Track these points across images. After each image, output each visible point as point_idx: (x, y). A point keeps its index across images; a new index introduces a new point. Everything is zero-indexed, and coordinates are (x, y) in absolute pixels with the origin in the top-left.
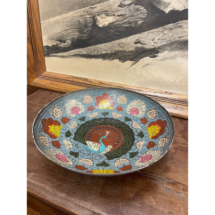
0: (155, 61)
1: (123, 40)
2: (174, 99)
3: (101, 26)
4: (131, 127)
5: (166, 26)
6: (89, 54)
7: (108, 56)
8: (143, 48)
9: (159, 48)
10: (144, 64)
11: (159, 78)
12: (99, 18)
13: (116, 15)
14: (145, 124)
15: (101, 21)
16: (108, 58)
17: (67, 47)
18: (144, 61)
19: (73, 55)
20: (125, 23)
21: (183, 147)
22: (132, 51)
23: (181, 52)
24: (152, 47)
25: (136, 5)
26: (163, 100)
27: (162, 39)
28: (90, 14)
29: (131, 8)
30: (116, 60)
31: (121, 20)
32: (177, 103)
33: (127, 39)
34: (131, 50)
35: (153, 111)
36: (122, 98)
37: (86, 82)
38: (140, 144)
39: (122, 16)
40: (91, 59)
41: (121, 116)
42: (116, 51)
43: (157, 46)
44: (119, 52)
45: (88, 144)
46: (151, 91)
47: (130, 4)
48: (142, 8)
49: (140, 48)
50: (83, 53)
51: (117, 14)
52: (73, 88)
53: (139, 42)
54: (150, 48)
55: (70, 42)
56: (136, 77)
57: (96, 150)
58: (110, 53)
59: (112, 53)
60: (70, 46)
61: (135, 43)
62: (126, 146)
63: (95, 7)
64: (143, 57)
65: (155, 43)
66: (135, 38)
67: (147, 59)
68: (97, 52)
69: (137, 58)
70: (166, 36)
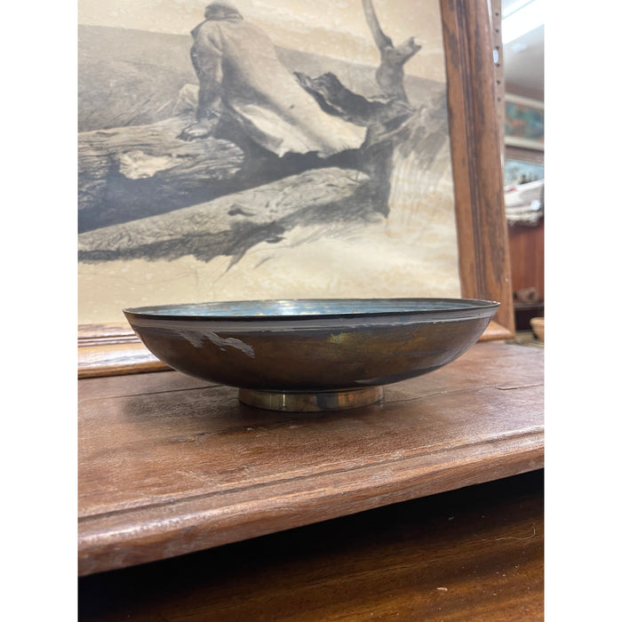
0: (281, 249)
1: (202, 208)
3: (134, 176)
5: (285, 180)
6: (101, 248)
7: (162, 250)
8: (249, 223)
9: (283, 220)
10: (258, 260)
12: (126, 159)
13: (174, 155)
15: (135, 165)
16: (164, 255)
18: (259, 254)
20: (199, 172)
22: (225, 233)
23: (324, 225)
24: (269, 221)
25: (217, 137)
27: (284, 203)
28: (100, 149)
29: (208, 143)
30: (187, 257)
31: (188, 164)
33: (209, 205)
34: (222, 230)
39: (190, 158)
40: (109, 262)
42: (185, 233)
43: (278, 216)
44: (195, 236)
47: (204, 137)
48: (233, 145)
49: (243, 224)
51: (175, 152)
53: (239, 211)
54: (265, 223)
58: (168, 241)
59: (176, 240)
61: (231, 213)
63: (114, 134)
64: (253, 244)
65: (272, 211)
66: (227, 203)
67: (262, 248)
68: (130, 240)
69: (239, 248)
70: (290, 197)
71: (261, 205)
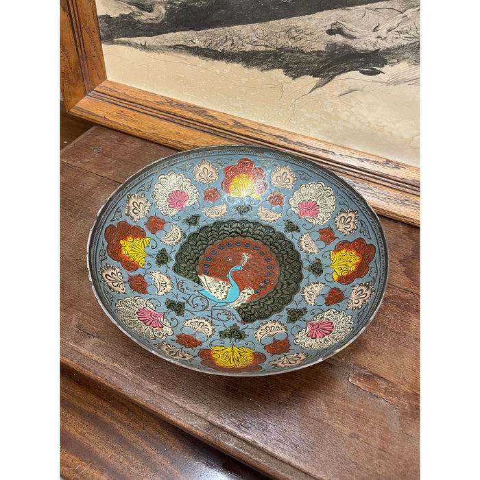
0: (373, 83)
1: (300, 22)
2: (402, 179)
4: (296, 248)
6: (212, 47)
7: (257, 59)
8: (347, 47)
9: (388, 51)
10: (345, 89)
11: (376, 126)
14: (327, 242)
16: (259, 65)
17: (156, 22)
18: (347, 82)
19: (170, 47)
21: (400, 298)
22: (319, 52)
24: (371, 48)
26: (378, 181)
27: (398, 29)
30: (277, 70)
32: (408, 190)
33: (309, 19)
34: (316, 49)
35: (349, 215)
36: (284, 173)
37: (201, 119)
38: (312, 291)
40: (216, 61)
41: (277, 218)
42: (279, 47)
43: (383, 45)
44: (287, 51)
45: (204, 282)
46: (354, 156)
49: (340, 46)
50: (198, 43)
52: (170, 132)
53: (340, 31)
54: (366, 50)
55: (164, 11)
56: (322, 119)
57: (220, 298)
58: (263, 51)
59: (270, 51)
60: (163, 21)
61: (330, 32)
62: (283, 293)
64: (345, 71)
65: (379, 37)
66: (329, 19)
67: (353, 78)
68: (232, 44)
69: (328, 72)
70: (409, 23)
71: (369, 27)
